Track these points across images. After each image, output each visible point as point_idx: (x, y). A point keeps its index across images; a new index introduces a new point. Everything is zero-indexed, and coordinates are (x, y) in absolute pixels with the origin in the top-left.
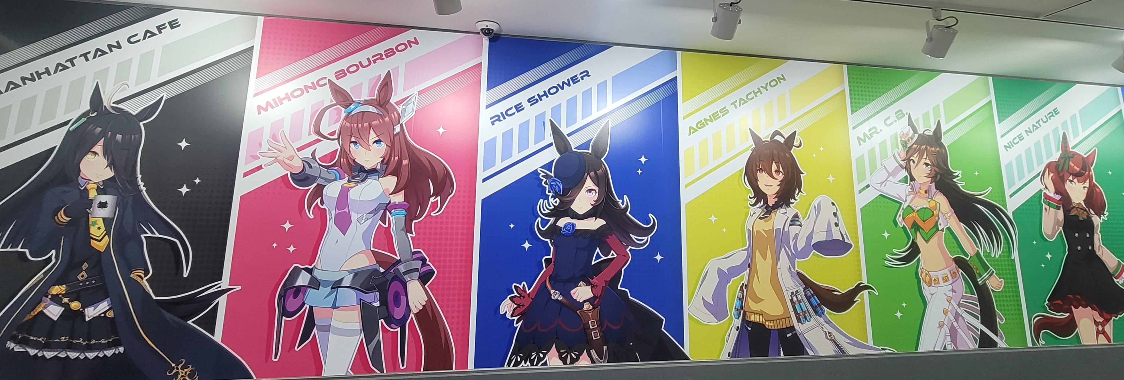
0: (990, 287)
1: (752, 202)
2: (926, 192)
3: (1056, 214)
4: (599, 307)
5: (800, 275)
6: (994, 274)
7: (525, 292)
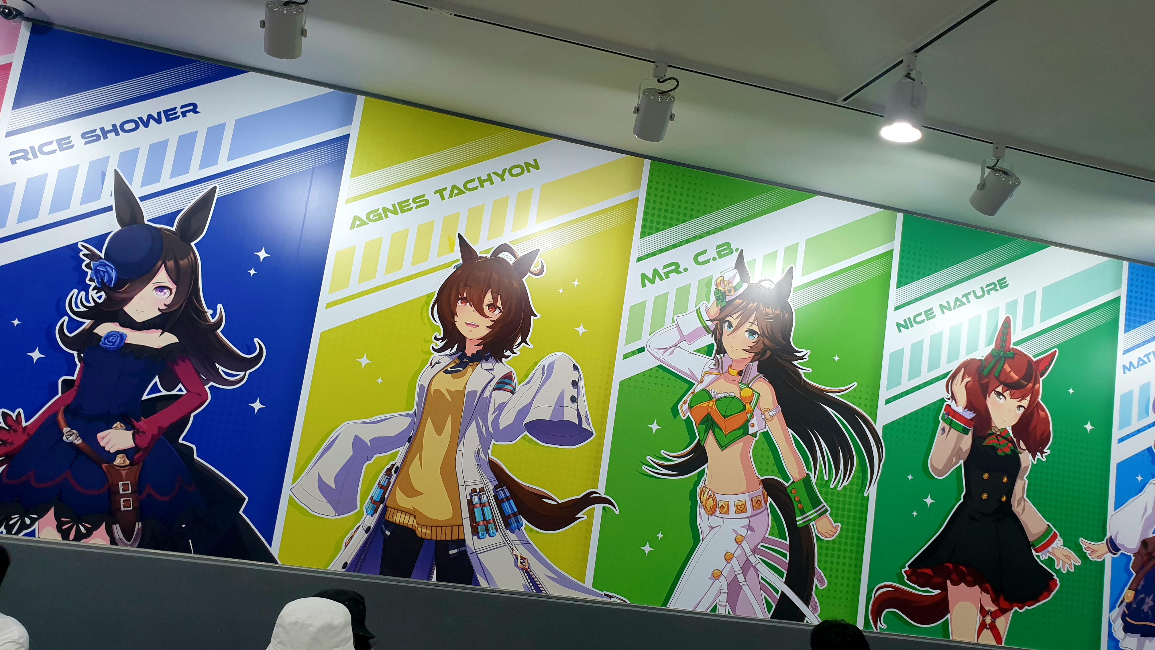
0: (814, 532)
1: (437, 345)
2: (740, 373)
3: (958, 441)
4: (141, 464)
5: (494, 467)
6: (827, 514)
7: (20, 423)
